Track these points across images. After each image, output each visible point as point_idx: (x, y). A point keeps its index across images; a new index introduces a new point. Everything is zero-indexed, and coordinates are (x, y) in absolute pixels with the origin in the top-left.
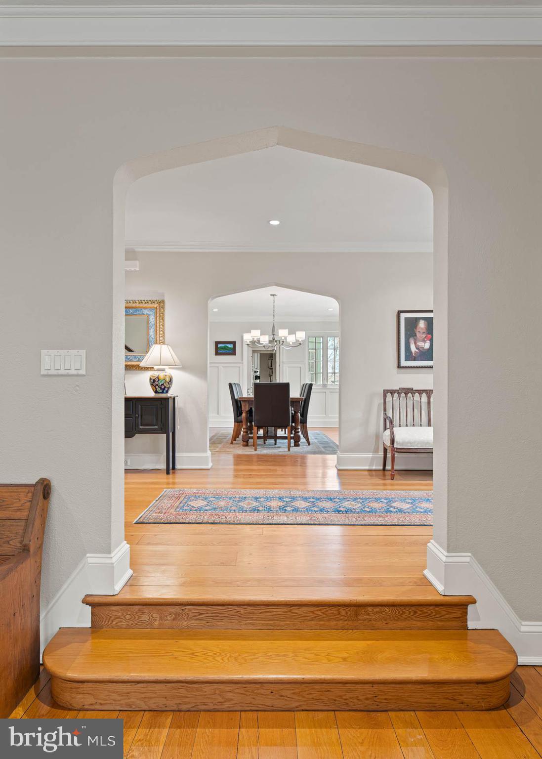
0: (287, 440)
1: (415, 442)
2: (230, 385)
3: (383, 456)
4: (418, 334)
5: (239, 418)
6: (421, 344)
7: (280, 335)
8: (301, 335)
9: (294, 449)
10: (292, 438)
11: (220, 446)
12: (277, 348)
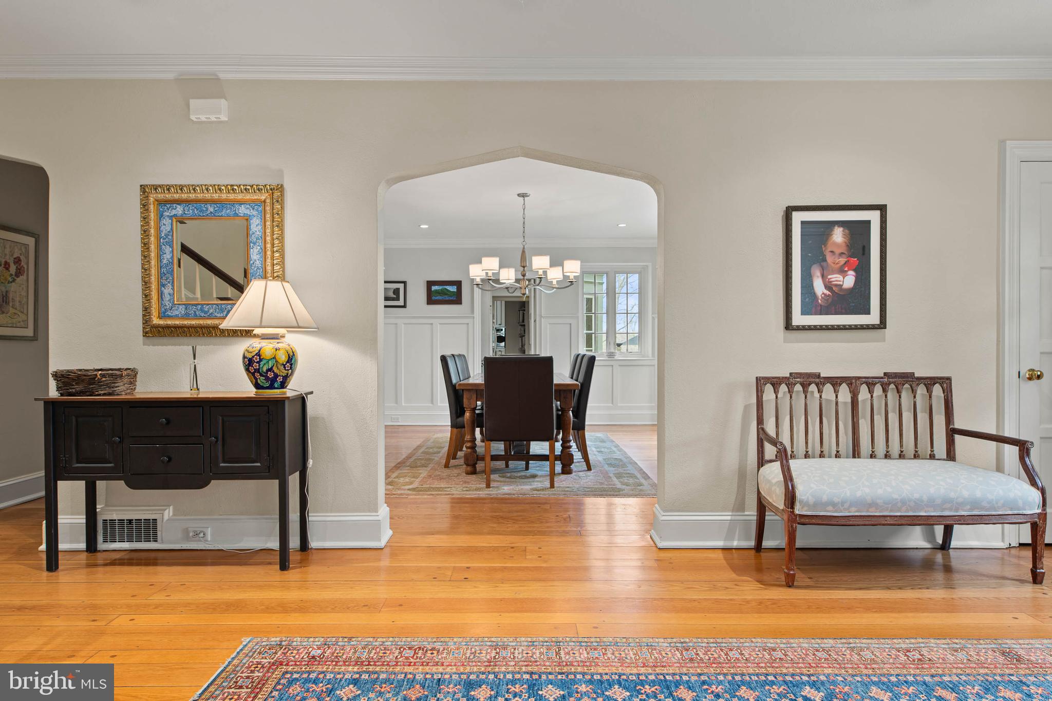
0: (548, 463)
1: (843, 503)
2: (444, 359)
3: (755, 518)
4: (830, 258)
5: (460, 419)
6: (836, 278)
7: (535, 267)
8: (573, 268)
9: (562, 481)
10: (557, 458)
11: (424, 473)
12: (530, 291)
